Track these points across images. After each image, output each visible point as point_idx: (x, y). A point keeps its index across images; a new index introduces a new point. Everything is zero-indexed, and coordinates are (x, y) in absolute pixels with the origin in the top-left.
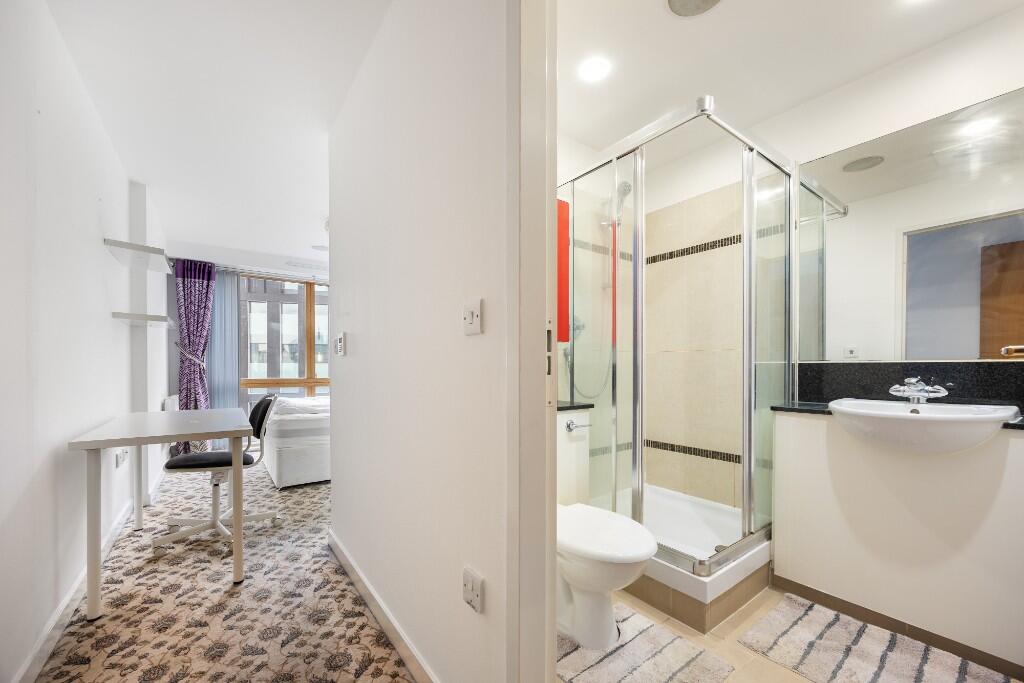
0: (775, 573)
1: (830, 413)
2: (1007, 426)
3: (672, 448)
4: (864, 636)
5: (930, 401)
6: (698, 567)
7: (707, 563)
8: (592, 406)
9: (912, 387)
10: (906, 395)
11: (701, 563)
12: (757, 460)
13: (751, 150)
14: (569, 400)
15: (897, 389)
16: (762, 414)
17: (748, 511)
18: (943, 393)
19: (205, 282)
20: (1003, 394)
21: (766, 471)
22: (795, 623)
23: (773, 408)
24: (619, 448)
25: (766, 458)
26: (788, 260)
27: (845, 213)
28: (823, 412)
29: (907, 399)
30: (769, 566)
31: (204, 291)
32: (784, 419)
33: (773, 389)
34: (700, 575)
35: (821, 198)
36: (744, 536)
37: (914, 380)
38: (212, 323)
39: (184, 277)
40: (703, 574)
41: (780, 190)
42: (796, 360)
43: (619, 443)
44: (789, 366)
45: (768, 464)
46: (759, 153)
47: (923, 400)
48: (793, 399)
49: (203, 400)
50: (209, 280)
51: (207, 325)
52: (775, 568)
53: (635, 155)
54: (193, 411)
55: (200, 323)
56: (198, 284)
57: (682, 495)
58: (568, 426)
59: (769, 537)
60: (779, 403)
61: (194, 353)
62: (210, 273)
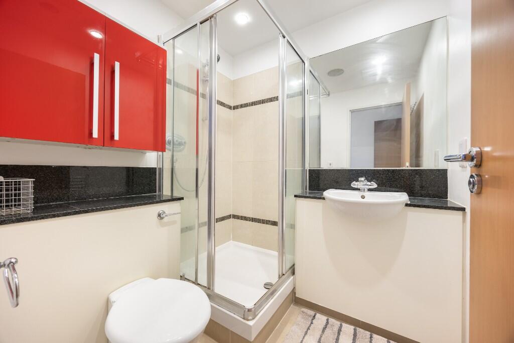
0: (297, 296)
1: (324, 199)
2: (407, 205)
3: (245, 219)
4: (341, 333)
5: (370, 190)
6: (248, 313)
7: (253, 310)
8: (182, 199)
9: (362, 183)
10: (359, 187)
11: (249, 310)
12: (286, 224)
13: (284, 37)
14: (170, 194)
15: (354, 184)
16: (290, 199)
17: (282, 253)
18: (375, 186)
20: (399, 186)
21: (292, 230)
22: (306, 333)
23: (296, 196)
24: (200, 225)
25: (292, 223)
26: (304, 119)
27: (329, 95)
28: (320, 198)
29: (359, 189)
30: (293, 292)
32: (301, 201)
33: (296, 184)
34: (248, 320)
35: (319, 84)
36: (280, 277)
37: (363, 179)
40: (250, 318)
41: (301, 81)
42: (307, 167)
43: (200, 222)
44: (304, 170)
45: (293, 227)
46: (288, 41)
47: (366, 190)
48: (306, 189)
52: (296, 292)
53: (211, 21)
57: (250, 246)
58: (159, 215)
59: (293, 273)
60: (299, 192)
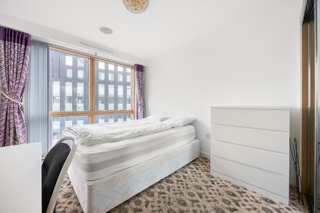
19: (23, 46)
31: (22, 52)
38: (28, 75)
39: (5, 40)
49: (20, 126)
50: (26, 45)
51: (24, 76)
54: (12, 147)
55: (18, 74)
56: (16, 47)
61: (14, 95)
62: (26, 41)
